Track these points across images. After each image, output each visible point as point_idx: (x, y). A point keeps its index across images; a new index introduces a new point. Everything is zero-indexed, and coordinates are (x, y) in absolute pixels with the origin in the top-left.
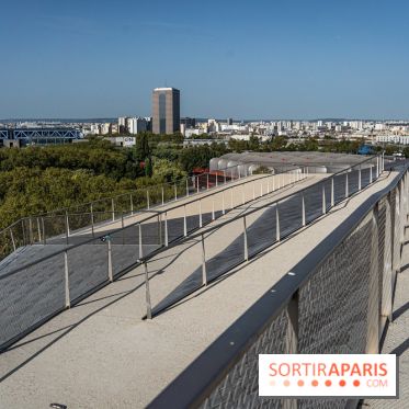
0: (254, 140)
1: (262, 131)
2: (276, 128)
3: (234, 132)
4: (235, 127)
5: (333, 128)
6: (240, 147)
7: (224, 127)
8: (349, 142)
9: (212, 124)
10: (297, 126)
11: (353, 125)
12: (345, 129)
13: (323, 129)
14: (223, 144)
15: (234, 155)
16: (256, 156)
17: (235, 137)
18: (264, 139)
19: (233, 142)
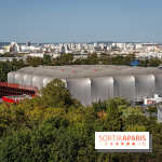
0: (47, 57)
1: (53, 50)
2: (63, 48)
3: (31, 52)
4: (32, 48)
5: (105, 48)
6: (36, 62)
7: (23, 48)
8: (122, 57)
9: (14, 46)
10: (79, 47)
11: (119, 45)
12: (114, 48)
13: (98, 49)
14: (21, 61)
15: (31, 68)
16: (49, 69)
17: (32, 55)
18: (55, 56)
19: (30, 58)
